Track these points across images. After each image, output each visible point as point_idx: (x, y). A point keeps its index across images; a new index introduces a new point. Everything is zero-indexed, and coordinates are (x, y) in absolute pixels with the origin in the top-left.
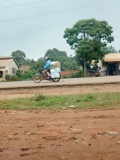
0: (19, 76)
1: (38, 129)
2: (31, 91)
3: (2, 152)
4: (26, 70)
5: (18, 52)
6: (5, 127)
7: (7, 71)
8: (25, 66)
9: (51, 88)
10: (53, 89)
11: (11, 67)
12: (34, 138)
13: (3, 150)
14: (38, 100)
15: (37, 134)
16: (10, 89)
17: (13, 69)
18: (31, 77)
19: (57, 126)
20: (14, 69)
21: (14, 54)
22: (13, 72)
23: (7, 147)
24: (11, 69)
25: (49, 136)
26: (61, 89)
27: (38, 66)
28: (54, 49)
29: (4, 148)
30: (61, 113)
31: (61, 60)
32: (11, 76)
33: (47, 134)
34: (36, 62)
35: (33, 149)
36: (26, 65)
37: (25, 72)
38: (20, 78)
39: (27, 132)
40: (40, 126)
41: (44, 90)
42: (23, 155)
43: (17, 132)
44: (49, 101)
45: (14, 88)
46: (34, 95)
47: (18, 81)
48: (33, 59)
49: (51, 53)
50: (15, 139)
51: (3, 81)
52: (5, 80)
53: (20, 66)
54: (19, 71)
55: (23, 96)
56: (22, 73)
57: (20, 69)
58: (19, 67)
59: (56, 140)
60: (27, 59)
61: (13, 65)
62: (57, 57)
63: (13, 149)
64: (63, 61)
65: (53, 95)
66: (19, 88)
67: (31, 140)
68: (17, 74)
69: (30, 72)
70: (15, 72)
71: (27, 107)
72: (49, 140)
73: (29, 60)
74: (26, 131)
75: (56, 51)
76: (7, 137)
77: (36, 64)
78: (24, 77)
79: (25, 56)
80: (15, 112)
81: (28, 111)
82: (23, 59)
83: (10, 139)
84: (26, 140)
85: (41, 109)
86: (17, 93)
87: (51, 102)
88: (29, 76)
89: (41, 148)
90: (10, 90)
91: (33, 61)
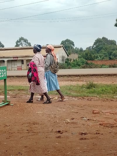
0: (68, 64)
1: (93, 115)
2: (81, 79)
3: (62, 134)
4: (75, 59)
5: (67, 41)
6: (61, 111)
8: (73, 54)
9: (101, 76)
10: (103, 78)
11: (61, 55)
12: (91, 123)
13: (62, 133)
14: (88, 88)
15: (94, 120)
16: (62, 76)
18: (79, 65)
19: (113, 114)
20: (63, 57)
21: (63, 43)
22: (63, 60)
23: (66, 130)
24: (60, 57)
25: (106, 124)
26: (112, 78)
27: (87, 54)
28: (104, 38)
29: (63, 131)
30: (114, 102)
31: (110, 49)
32: (60, 64)
33: (104, 121)
34: (85, 51)
35: (91, 134)
36: (75, 53)
37: (74, 61)
38: (69, 66)
39: (83, 118)
40: (95, 113)
41: (94, 78)
42: (82, 139)
43: (73, 117)
44: (100, 89)
45: (65, 76)
46: (84, 83)
47: (67, 69)
48: (81, 48)
49: (100, 42)
50: (73, 123)
53: (69, 54)
54: (68, 59)
55: (74, 83)
56: (71, 62)
57: (69, 58)
58: (68, 56)
59: (113, 128)
60: (76, 48)
62: (106, 46)
63: (72, 132)
64: (112, 50)
65: (104, 83)
66: (70, 76)
67: (88, 125)
68: (66, 62)
69: (78, 60)
70: (64, 60)
71: (79, 94)
72: (107, 127)
73: (78, 49)
74: (82, 116)
75: (105, 40)
76: (64, 120)
77: (85, 53)
78: (73, 65)
79: (74, 45)
80: (68, 98)
81: (80, 98)
82: (72, 48)
83: (68, 123)
84: (83, 125)
85: (92, 97)
86: (68, 80)
87: (102, 90)
88: (77, 64)
89: (99, 133)
90: (61, 78)
91: (81, 50)
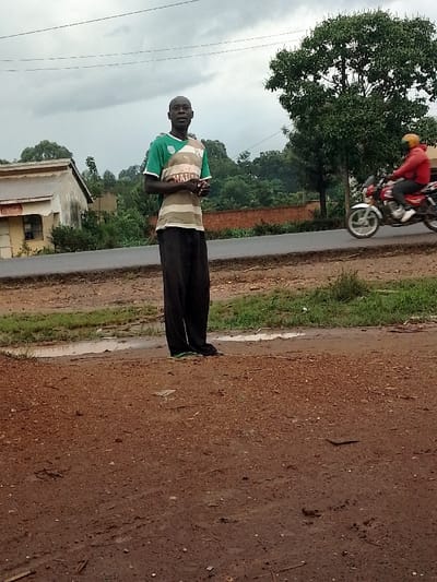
0: (93, 232)
4: (108, 212)
5: (47, 147)
7: (56, 214)
9: (341, 257)
10: (349, 262)
11: (68, 198)
17: (72, 207)
20: (74, 207)
21: (28, 157)
22: (74, 217)
24: (66, 206)
47: (101, 249)
51: (47, 251)
52: (52, 247)
53: (94, 195)
54: (91, 214)
57: (94, 207)
58: (89, 201)
61: (72, 194)
68: (85, 226)
70: (79, 217)
86: (223, 281)
